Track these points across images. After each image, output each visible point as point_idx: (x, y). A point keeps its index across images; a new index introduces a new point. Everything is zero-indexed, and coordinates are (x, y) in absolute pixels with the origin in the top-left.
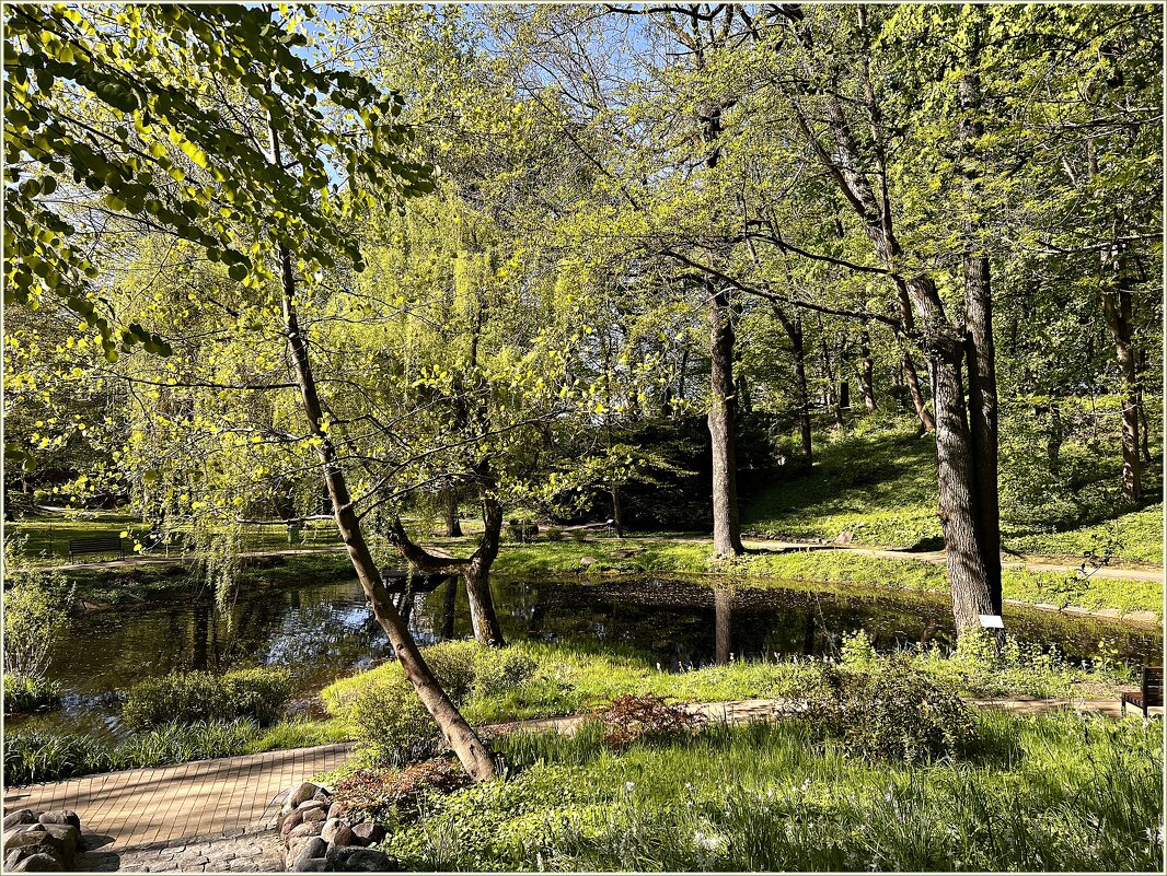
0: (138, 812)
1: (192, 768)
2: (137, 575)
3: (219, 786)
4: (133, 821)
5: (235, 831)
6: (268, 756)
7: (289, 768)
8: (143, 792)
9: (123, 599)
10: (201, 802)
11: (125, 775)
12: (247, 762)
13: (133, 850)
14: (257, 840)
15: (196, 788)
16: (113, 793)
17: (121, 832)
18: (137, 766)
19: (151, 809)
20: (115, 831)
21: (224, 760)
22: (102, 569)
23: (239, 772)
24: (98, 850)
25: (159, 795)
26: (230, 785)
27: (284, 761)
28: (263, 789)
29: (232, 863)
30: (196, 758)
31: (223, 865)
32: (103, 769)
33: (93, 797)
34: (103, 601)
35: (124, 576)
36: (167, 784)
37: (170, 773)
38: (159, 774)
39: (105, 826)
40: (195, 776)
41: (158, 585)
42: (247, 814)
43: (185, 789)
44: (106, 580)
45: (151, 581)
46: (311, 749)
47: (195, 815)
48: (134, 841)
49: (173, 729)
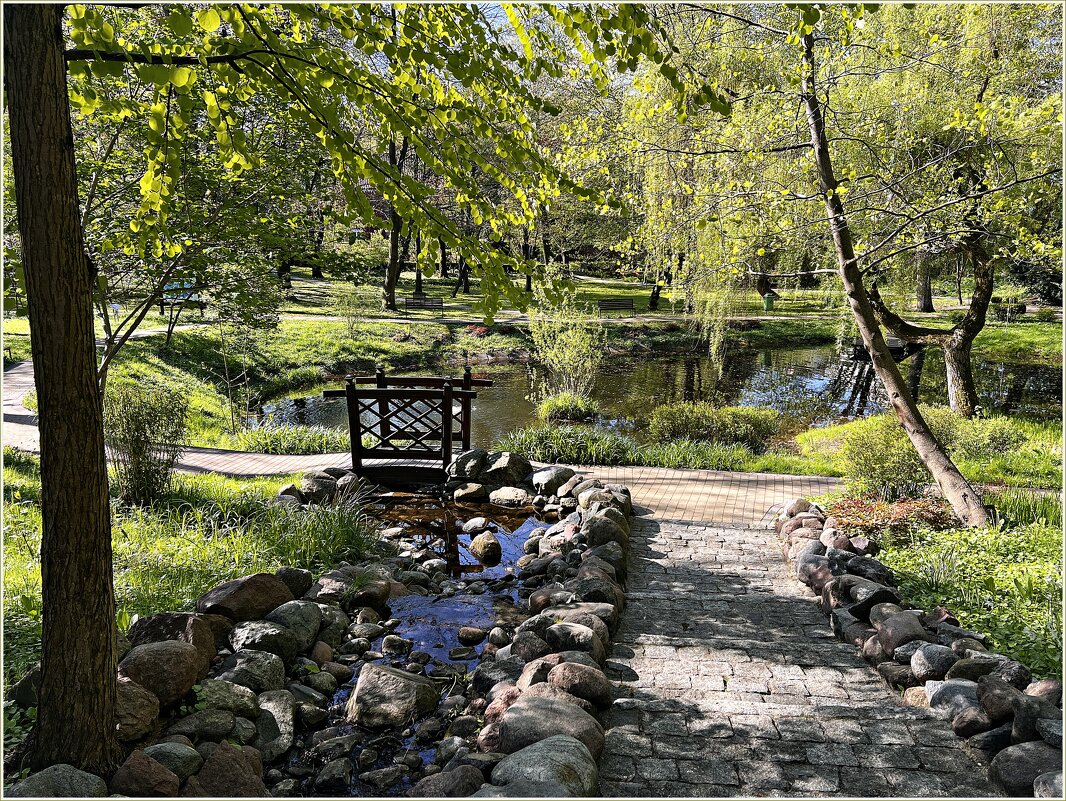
0: (668, 497)
1: (703, 474)
2: (645, 329)
3: (725, 490)
4: (665, 502)
5: (740, 524)
6: (762, 476)
7: (780, 487)
8: (670, 484)
9: (636, 347)
10: (712, 499)
11: (655, 470)
12: (744, 477)
13: (667, 521)
14: (761, 535)
15: (708, 489)
16: (648, 481)
17: (658, 508)
18: (662, 465)
19: (676, 497)
20: (653, 506)
21: (727, 473)
22: (620, 323)
23: (740, 483)
24: (643, 517)
25: (680, 489)
26: (733, 491)
27: (775, 482)
28: (760, 499)
29: (743, 546)
30: (705, 468)
31: (736, 546)
32: (639, 463)
33: (635, 481)
34: (622, 348)
35: (636, 329)
36: (686, 482)
37: (686, 474)
38: (678, 474)
39: (646, 502)
40: (706, 480)
41: (660, 339)
42: (751, 515)
43: (699, 488)
44: (623, 332)
45: (655, 335)
46: (798, 477)
47: (709, 507)
48: (668, 516)
49: (687, 443)
